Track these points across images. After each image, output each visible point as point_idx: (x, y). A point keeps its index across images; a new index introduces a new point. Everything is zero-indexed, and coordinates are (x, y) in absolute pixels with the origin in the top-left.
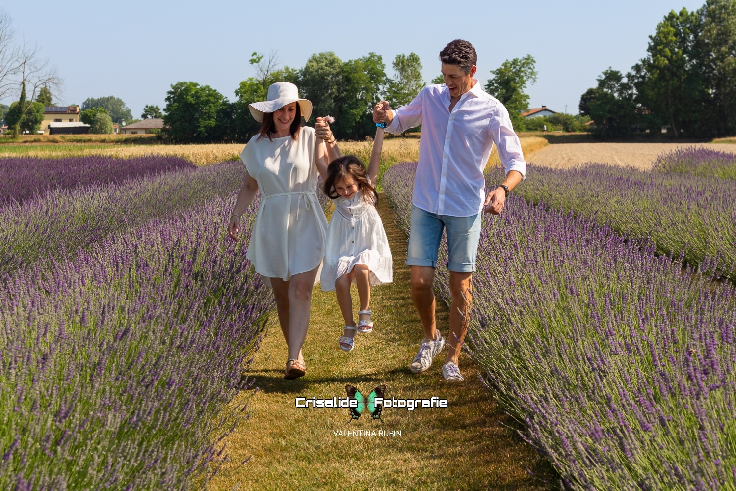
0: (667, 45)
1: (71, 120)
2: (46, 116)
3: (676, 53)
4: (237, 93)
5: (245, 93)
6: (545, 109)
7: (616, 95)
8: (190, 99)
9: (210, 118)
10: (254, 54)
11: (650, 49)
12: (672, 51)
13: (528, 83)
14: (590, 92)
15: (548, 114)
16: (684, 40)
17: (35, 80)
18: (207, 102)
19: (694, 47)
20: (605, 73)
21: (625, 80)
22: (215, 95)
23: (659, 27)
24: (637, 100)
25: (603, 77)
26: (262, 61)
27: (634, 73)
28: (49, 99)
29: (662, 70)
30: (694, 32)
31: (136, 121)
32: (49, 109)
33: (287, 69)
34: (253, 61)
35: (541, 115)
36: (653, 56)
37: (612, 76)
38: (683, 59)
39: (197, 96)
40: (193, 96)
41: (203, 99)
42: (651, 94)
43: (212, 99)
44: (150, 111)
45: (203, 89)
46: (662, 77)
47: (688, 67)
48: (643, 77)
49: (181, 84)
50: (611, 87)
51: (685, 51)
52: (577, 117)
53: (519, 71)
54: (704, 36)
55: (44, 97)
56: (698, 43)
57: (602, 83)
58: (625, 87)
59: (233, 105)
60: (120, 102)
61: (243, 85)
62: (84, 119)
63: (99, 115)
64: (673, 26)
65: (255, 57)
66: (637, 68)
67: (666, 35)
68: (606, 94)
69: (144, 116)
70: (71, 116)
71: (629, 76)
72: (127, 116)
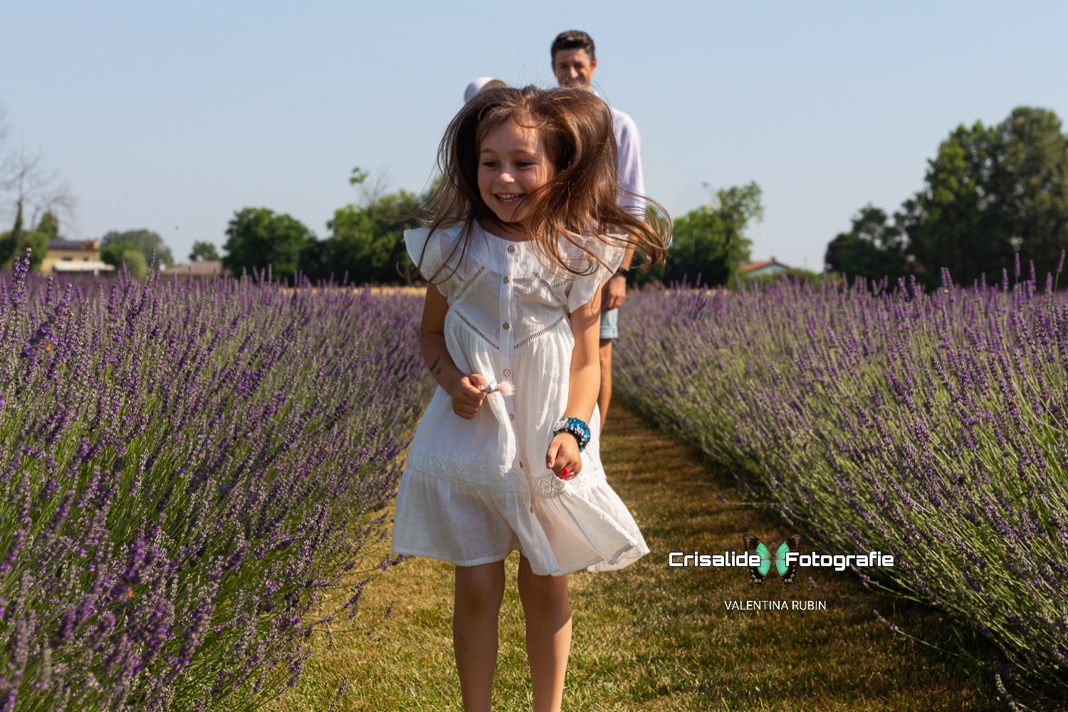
0: (954, 172)
1: (86, 259)
2: (51, 253)
3: (966, 186)
4: (330, 225)
5: (342, 225)
6: (774, 263)
7: (878, 243)
8: (262, 233)
9: (288, 260)
10: (356, 170)
11: (929, 178)
12: (960, 182)
13: (751, 222)
14: (841, 238)
15: (778, 270)
16: (977, 167)
17: (36, 200)
18: (286, 238)
19: (993, 177)
20: (863, 211)
21: (891, 222)
22: (296, 229)
23: (943, 146)
24: (908, 251)
25: (860, 217)
26: (367, 180)
27: (904, 212)
28: (55, 229)
29: (945, 209)
30: (993, 156)
31: (180, 265)
32: (55, 243)
33: (403, 193)
34: (354, 181)
35: (769, 271)
36: (934, 187)
37: (873, 216)
38: (975, 195)
39: (271, 228)
40: (265, 228)
41: (281, 232)
42: (928, 243)
43: (293, 233)
44: (202, 250)
45: (280, 219)
46: (945, 219)
47: (982, 206)
48: (918, 219)
49: (248, 211)
50: (870, 231)
51: (979, 182)
52: (821, 276)
53: (739, 205)
54: (1007, 162)
55: (49, 225)
56: (998, 171)
57: (858, 226)
58: (891, 232)
59: (323, 245)
60: (155, 238)
61: (339, 214)
62: (106, 258)
63: (127, 254)
64: (962, 145)
65: (357, 175)
66: (910, 205)
67: (952, 158)
68: (863, 242)
69: (193, 257)
70: (86, 254)
71: (897, 216)
72: (166, 257)
